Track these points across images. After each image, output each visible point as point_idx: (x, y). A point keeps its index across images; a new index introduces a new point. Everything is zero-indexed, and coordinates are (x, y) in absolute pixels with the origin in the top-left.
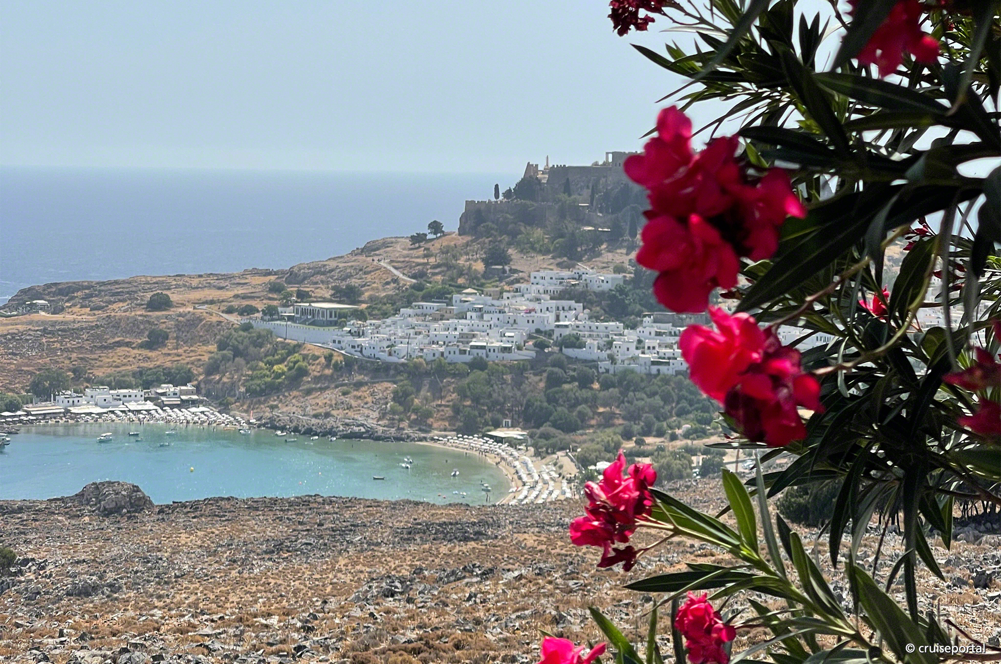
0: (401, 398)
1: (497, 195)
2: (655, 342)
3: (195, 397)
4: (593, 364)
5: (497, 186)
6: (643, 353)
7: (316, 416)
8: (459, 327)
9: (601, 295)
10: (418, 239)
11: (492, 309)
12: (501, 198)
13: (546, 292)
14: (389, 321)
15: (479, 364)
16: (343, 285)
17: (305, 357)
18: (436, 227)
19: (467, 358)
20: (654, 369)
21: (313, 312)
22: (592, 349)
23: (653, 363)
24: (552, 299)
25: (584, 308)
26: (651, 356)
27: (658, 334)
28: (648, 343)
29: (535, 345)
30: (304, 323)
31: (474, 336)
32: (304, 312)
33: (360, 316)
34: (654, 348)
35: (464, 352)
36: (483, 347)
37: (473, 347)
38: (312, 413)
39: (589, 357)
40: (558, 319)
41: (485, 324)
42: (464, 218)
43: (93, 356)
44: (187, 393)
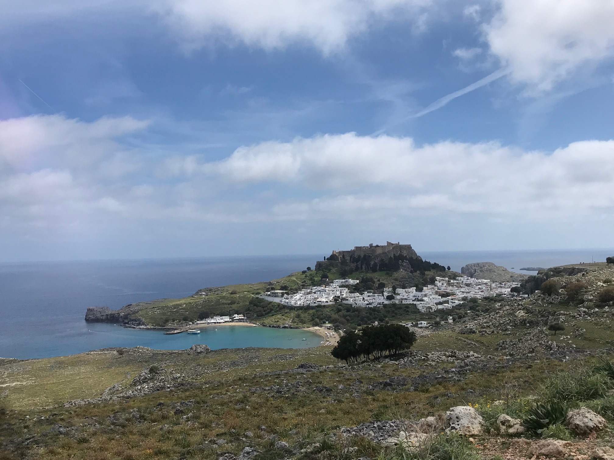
0: (298, 316)
1: (325, 260)
2: (368, 298)
3: (243, 318)
4: (351, 305)
5: (325, 257)
6: (364, 302)
7: (275, 322)
8: (314, 296)
9: (352, 286)
10: (304, 272)
11: (323, 290)
12: (326, 260)
13: (338, 285)
14: (295, 295)
15: (319, 306)
16: (283, 285)
17: (272, 306)
18: (309, 269)
19: (316, 305)
20: (367, 306)
21: (275, 293)
22: (351, 301)
23: (367, 304)
24: (339, 287)
25: (348, 290)
26: (366, 302)
27: (369, 296)
28: (366, 298)
29: (334, 300)
30: (272, 296)
31: (318, 298)
32: (273, 293)
33: (288, 294)
34: (367, 300)
35: (315, 303)
36: (320, 301)
37: (317, 301)
38: (274, 321)
39: (350, 303)
40: (341, 293)
41: (321, 295)
42: (316, 266)
43: (216, 307)
44: (241, 316)
